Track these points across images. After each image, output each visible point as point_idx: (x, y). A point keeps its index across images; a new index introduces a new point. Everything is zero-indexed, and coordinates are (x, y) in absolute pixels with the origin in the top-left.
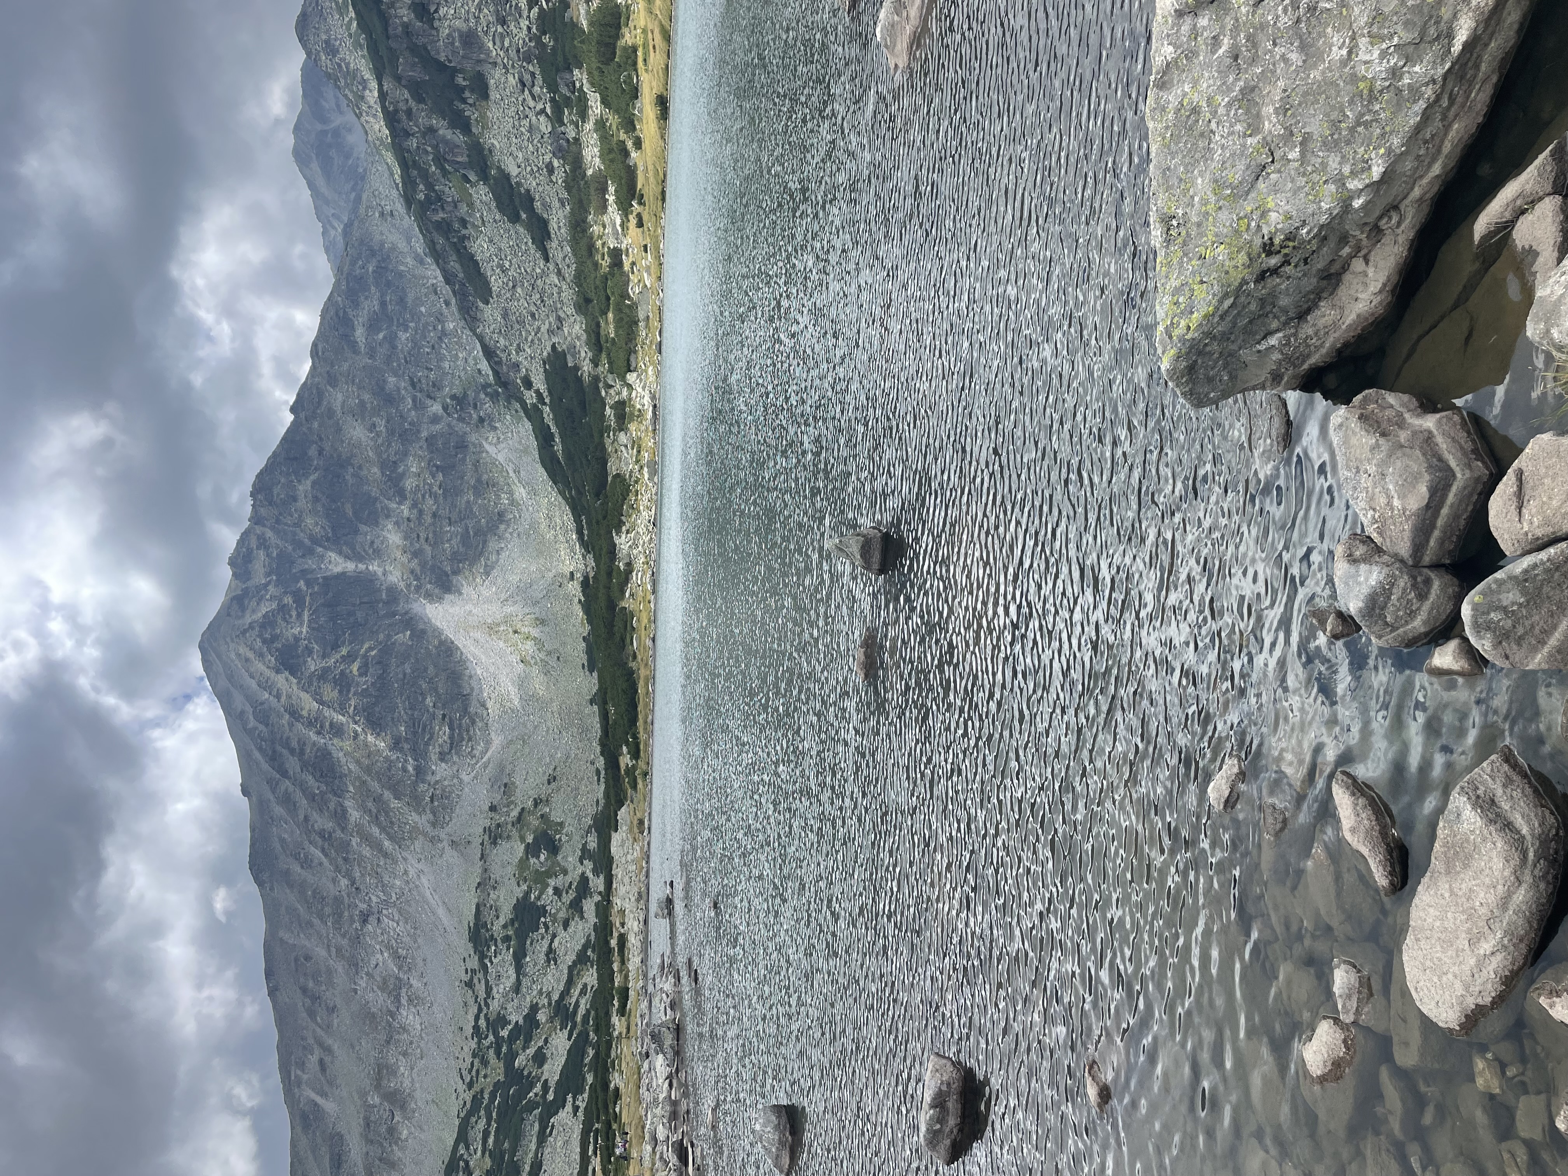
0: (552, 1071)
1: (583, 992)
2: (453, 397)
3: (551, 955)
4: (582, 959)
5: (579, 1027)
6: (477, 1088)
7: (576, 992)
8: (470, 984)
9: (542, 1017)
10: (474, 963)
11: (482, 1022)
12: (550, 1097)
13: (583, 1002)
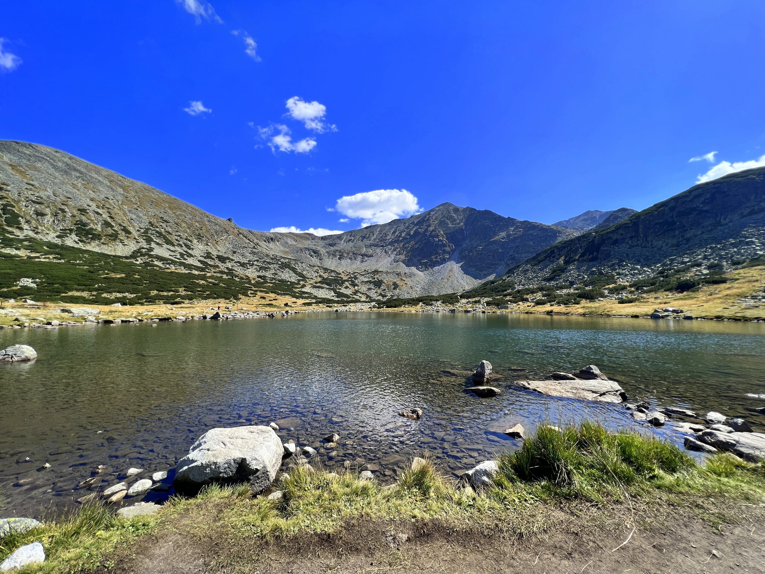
0: (343, 291)
1: (360, 297)
2: (514, 257)
3: (370, 289)
4: (368, 296)
5: (352, 296)
6: (342, 274)
7: (361, 295)
8: (365, 271)
9: (356, 288)
10: (370, 271)
11: (356, 274)
12: (337, 290)
13: (358, 297)
